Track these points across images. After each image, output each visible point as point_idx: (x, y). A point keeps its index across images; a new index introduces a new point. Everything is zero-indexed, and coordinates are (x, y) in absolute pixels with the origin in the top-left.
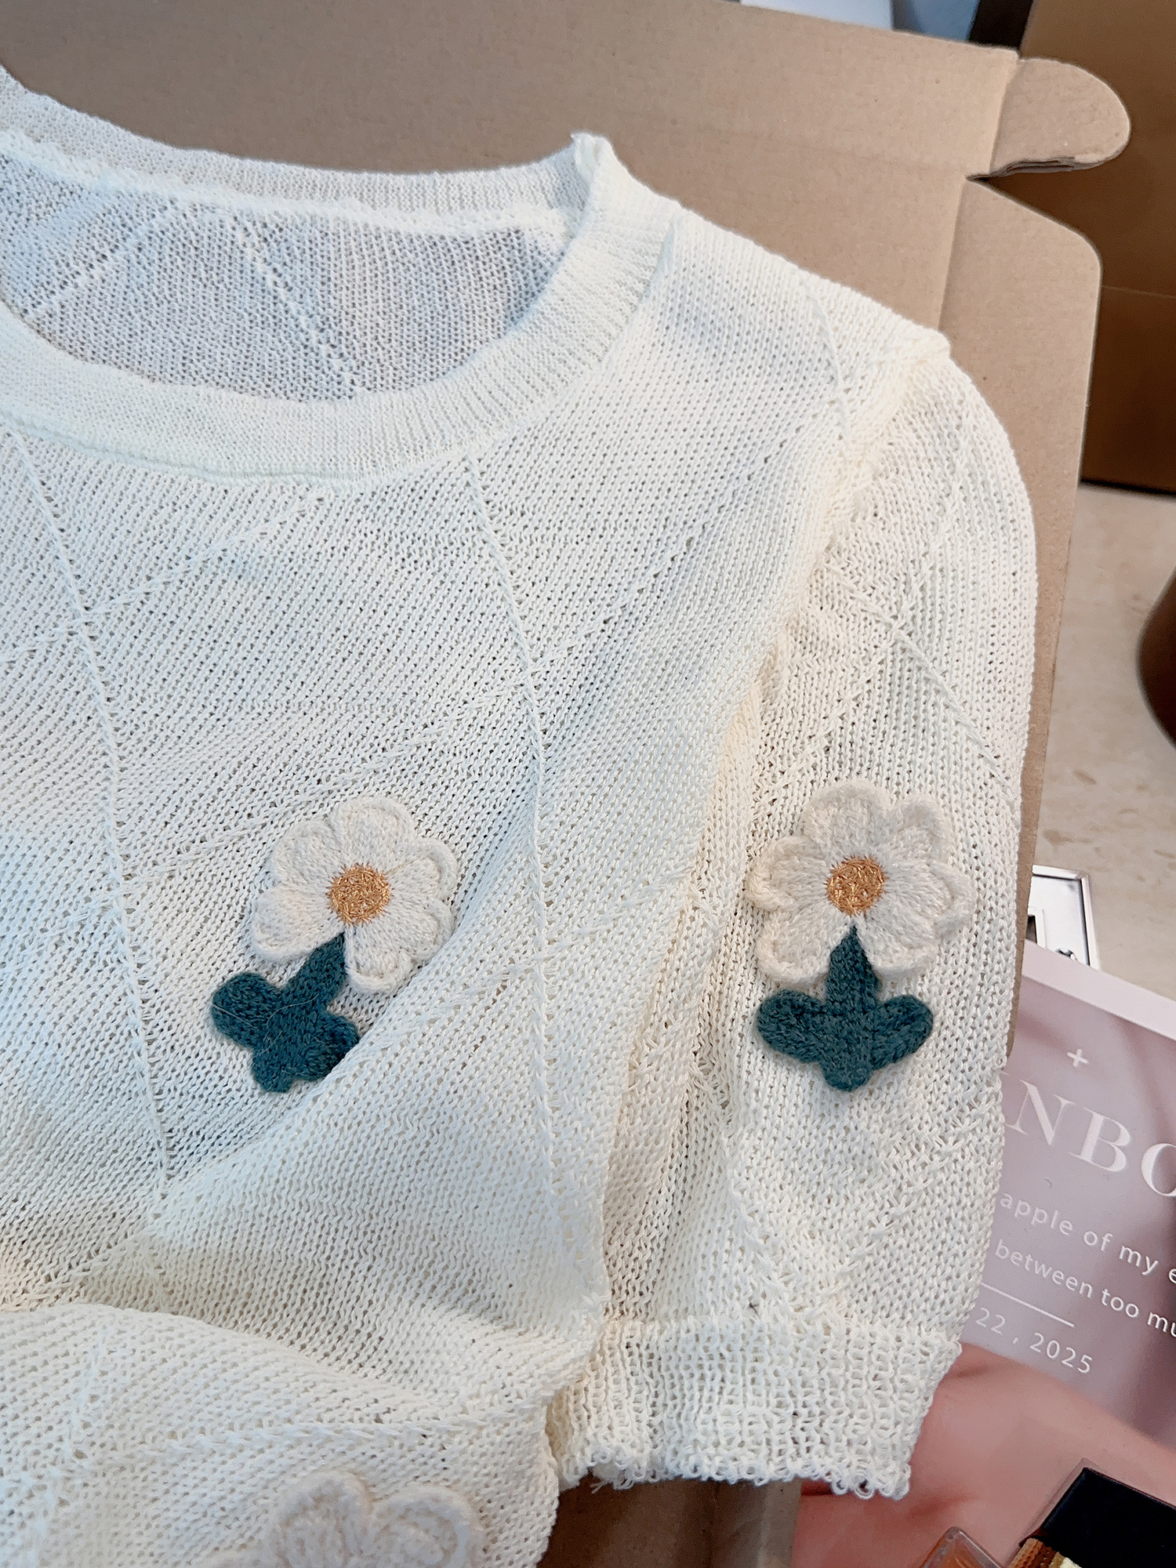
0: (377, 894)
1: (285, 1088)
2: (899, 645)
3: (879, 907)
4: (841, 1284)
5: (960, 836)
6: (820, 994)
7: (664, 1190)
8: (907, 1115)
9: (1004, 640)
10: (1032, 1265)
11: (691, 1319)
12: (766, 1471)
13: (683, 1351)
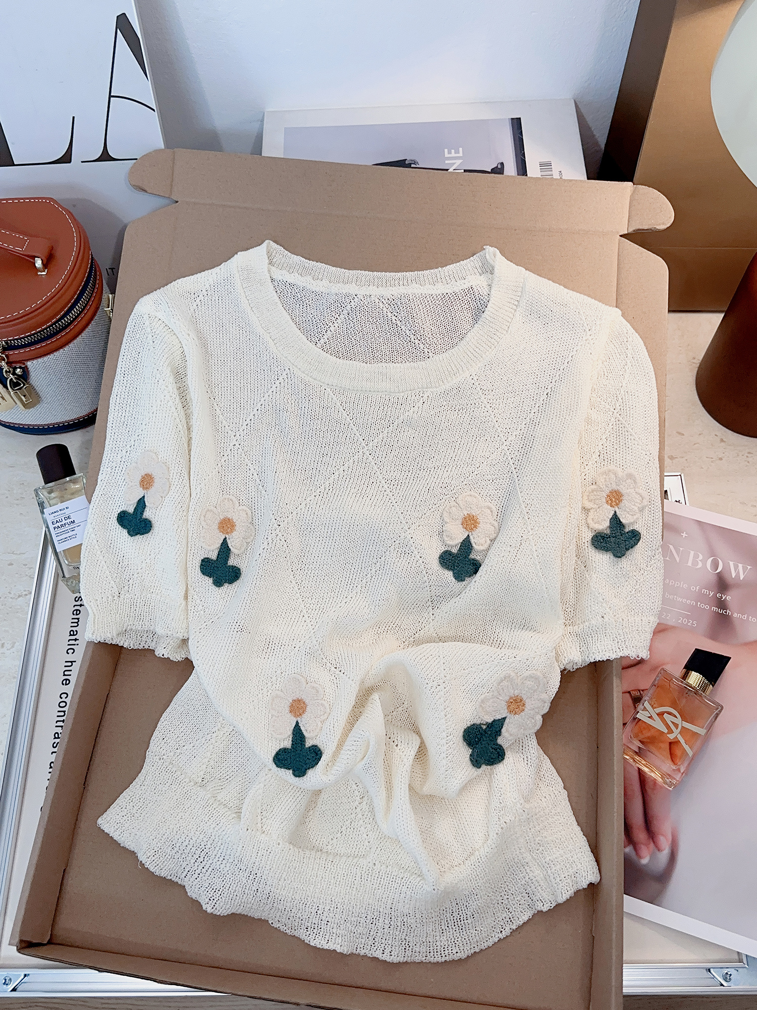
0: (476, 522)
1: (463, 580)
2: (617, 419)
3: (622, 504)
4: (625, 608)
5: (642, 480)
6: (608, 532)
7: (572, 592)
8: (636, 562)
9: (649, 415)
10: (676, 598)
11: (586, 623)
12: (613, 656)
13: (586, 631)
